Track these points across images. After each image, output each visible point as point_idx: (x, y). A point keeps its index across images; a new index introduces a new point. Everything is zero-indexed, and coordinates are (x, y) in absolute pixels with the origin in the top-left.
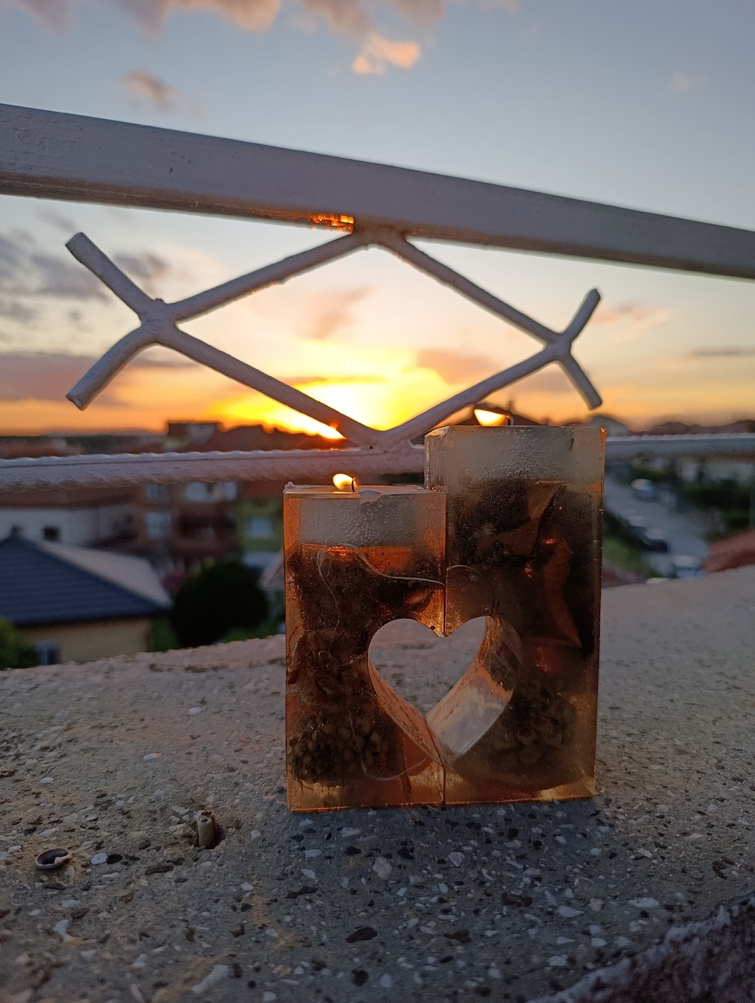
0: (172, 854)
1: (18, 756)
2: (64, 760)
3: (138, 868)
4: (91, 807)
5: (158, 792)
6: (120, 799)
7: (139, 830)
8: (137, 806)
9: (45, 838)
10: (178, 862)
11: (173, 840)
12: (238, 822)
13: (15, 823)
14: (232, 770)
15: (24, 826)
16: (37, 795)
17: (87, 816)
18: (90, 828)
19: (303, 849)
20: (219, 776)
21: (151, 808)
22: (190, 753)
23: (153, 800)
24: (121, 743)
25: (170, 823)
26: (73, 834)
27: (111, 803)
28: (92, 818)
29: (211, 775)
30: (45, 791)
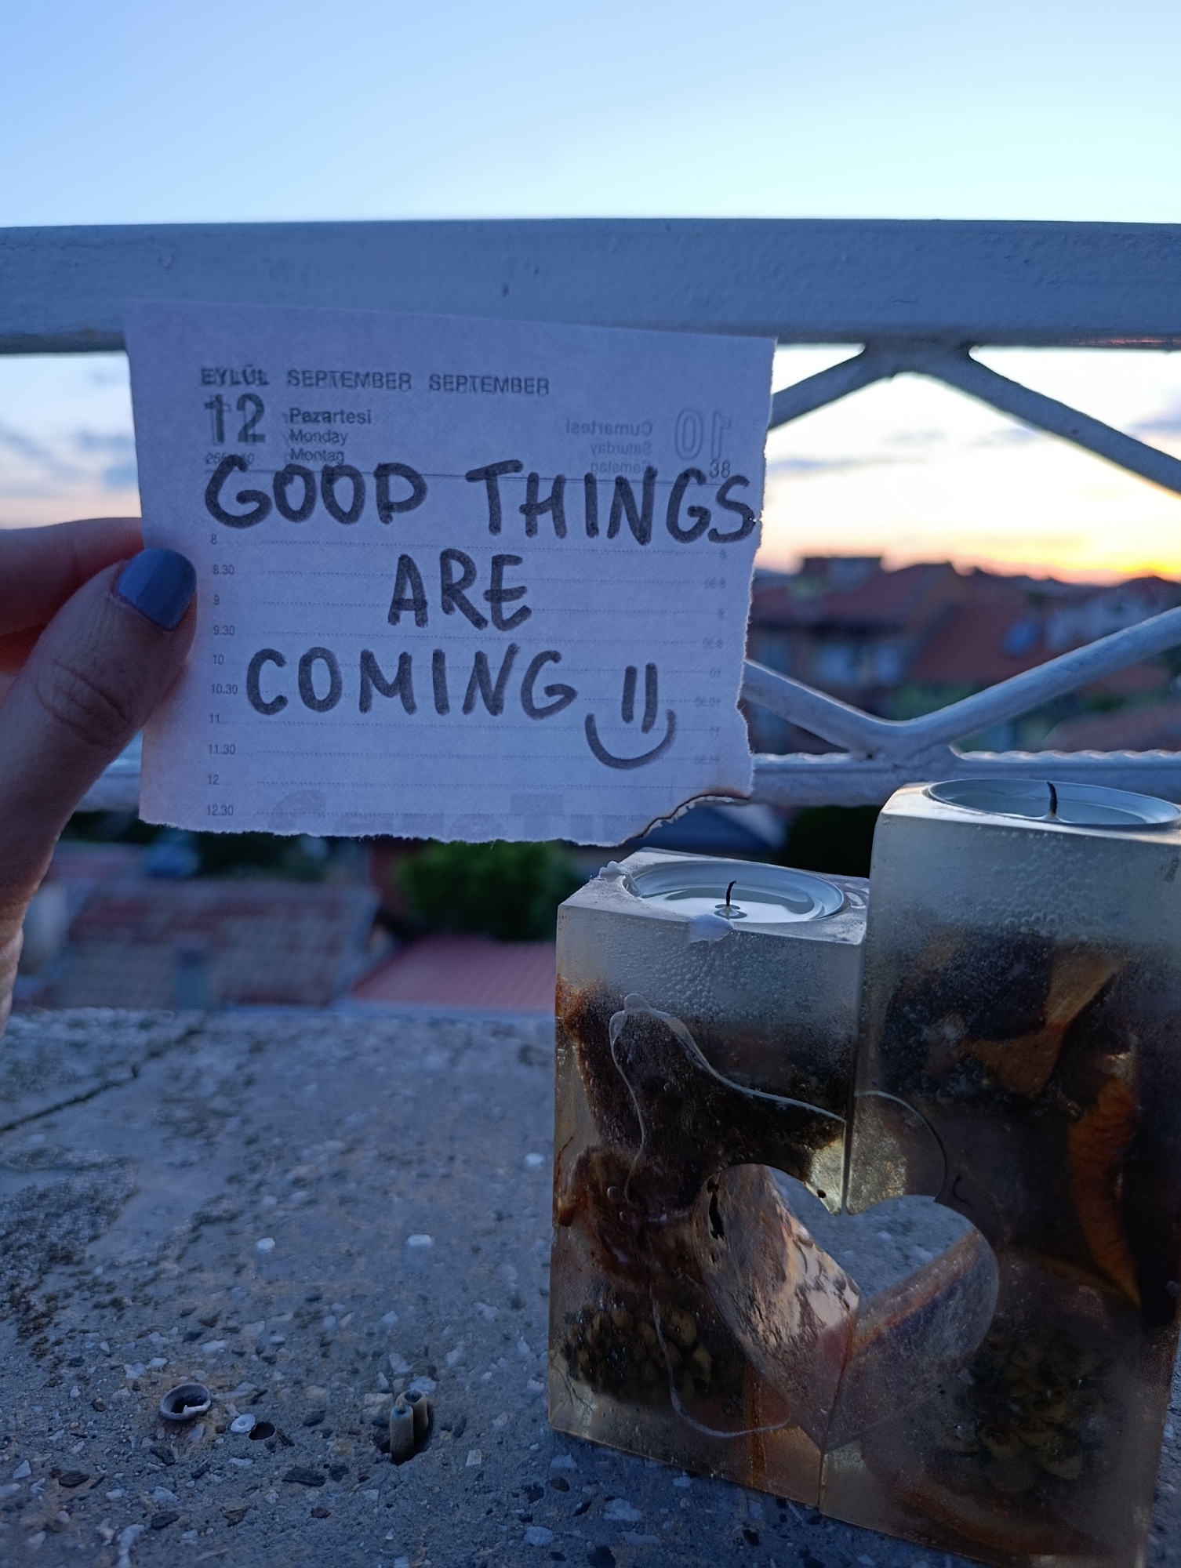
0: (340, 1454)
1: (260, 1185)
2: (309, 1211)
3: (284, 1461)
4: (288, 1317)
5: (389, 1317)
6: (333, 1313)
7: (323, 1386)
8: (347, 1335)
9: (202, 1356)
10: (338, 1473)
11: (356, 1426)
12: (464, 1422)
13: (185, 1314)
14: (516, 1304)
15: (192, 1324)
16: (239, 1269)
17: (273, 1333)
18: (266, 1359)
19: (527, 1519)
20: (490, 1313)
21: (363, 1348)
22: (476, 1250)
23: (376, 1330)
24: (397, 1199)
25: (372, 1387)
26: (239, 1362)
27: (317, 1317)
28: (278, 1338)
29: (480, 1306)
30: (252, 1265)
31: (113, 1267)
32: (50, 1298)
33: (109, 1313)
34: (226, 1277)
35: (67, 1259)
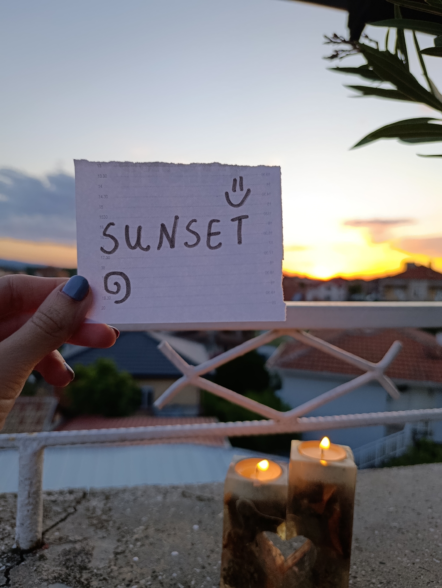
1: (127, 541)
2: (143, 548)
4: (149, 577)
5: (175, 575)
6: (160, 575)
8: (166, 580)
13: (124, 580)
14: (204, 568)
15: (126, 582)
16: (132, 566)
17: (148, 582)
20: (198, 570)
21: (171, 583)
22: (189, 554)
23: (172, 578)
24: (165, 542)
27: (157, 577)
28: (149, 583)
29: (195, 569)
30: (134, 565)
31: (98, 569)
32: (87, 580)
33: (104, 581)
34: (129, 569)
35: (85, 568)
